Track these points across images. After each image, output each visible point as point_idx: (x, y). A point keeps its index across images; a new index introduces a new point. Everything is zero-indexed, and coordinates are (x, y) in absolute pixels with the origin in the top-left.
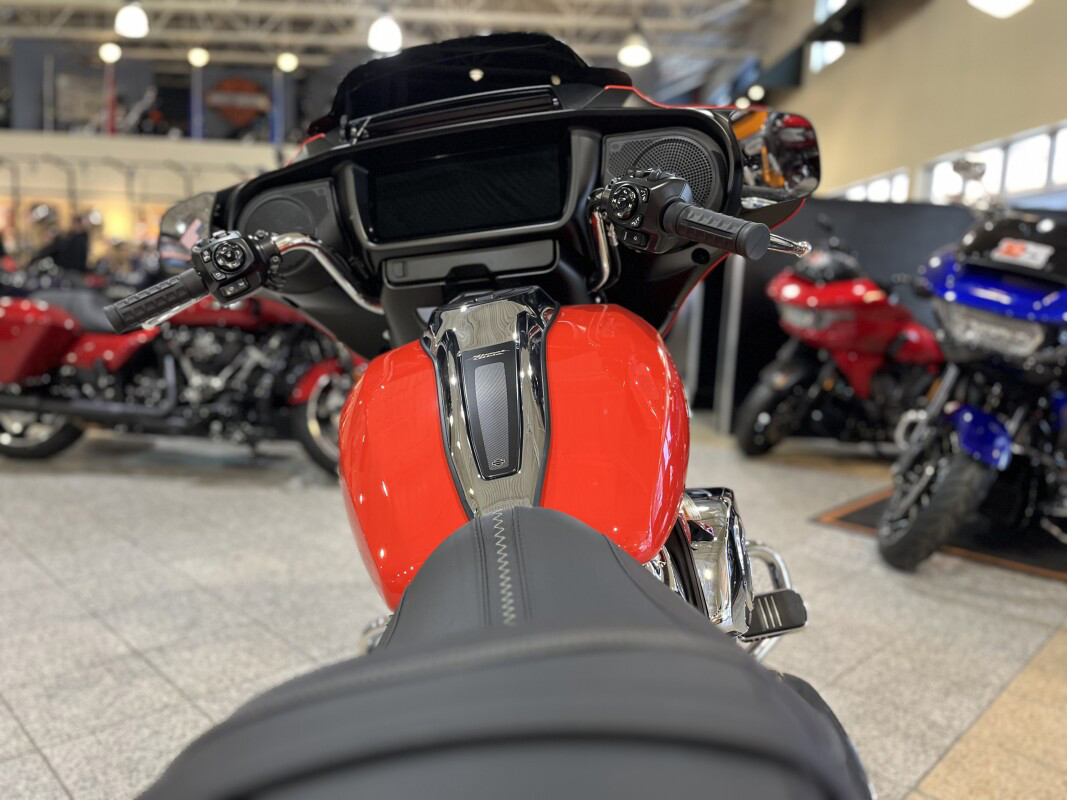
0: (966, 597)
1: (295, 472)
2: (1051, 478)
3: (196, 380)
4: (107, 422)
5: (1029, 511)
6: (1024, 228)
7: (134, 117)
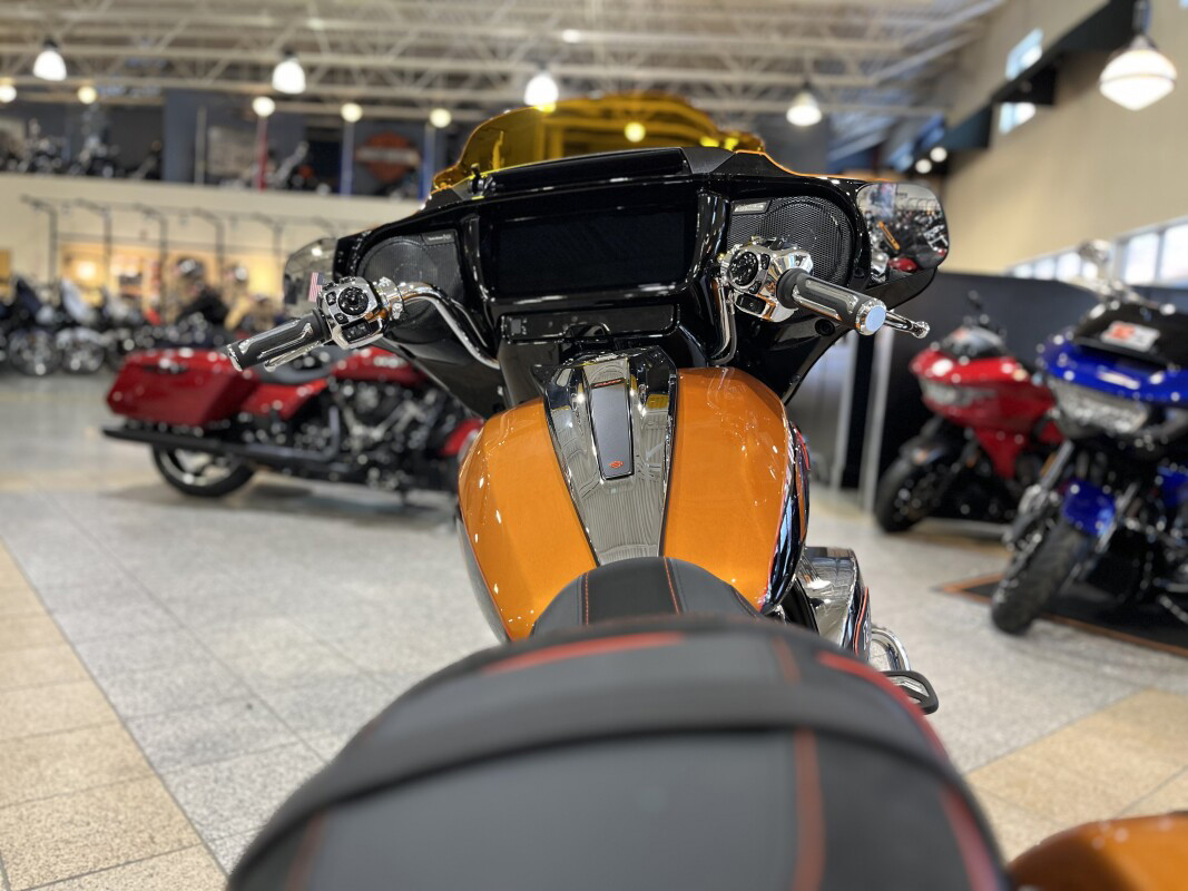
0: (1065, 658)
1: (442, 520)
2: (1171, 557)
3: (358, 430)
4: (276, 465)
5: (1144, 585)
6: (1146, 314)
7: (284, 172)
